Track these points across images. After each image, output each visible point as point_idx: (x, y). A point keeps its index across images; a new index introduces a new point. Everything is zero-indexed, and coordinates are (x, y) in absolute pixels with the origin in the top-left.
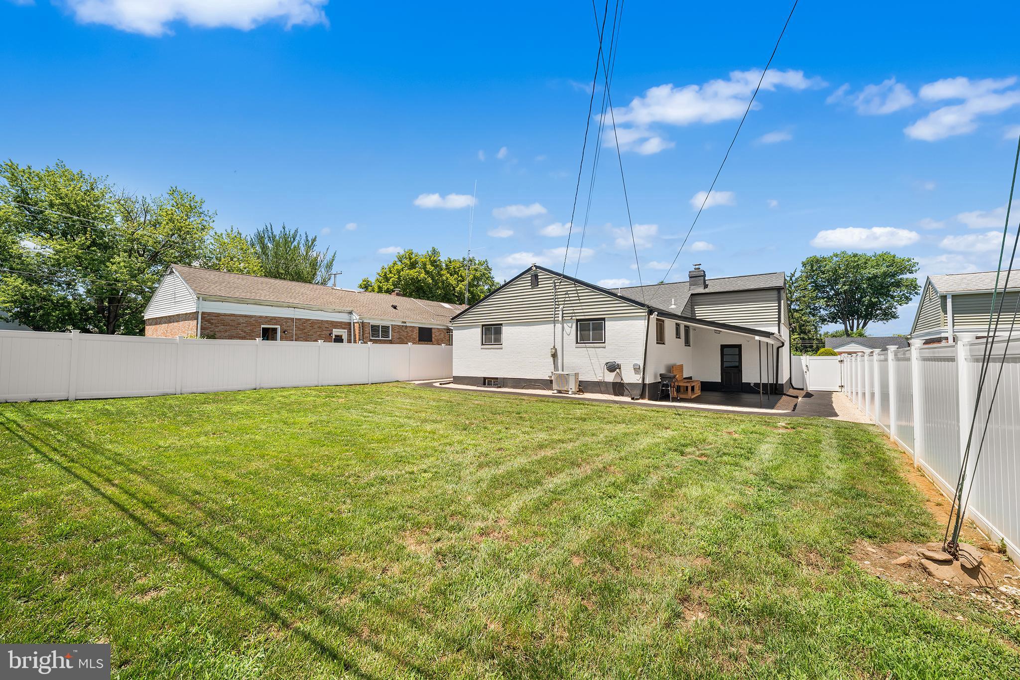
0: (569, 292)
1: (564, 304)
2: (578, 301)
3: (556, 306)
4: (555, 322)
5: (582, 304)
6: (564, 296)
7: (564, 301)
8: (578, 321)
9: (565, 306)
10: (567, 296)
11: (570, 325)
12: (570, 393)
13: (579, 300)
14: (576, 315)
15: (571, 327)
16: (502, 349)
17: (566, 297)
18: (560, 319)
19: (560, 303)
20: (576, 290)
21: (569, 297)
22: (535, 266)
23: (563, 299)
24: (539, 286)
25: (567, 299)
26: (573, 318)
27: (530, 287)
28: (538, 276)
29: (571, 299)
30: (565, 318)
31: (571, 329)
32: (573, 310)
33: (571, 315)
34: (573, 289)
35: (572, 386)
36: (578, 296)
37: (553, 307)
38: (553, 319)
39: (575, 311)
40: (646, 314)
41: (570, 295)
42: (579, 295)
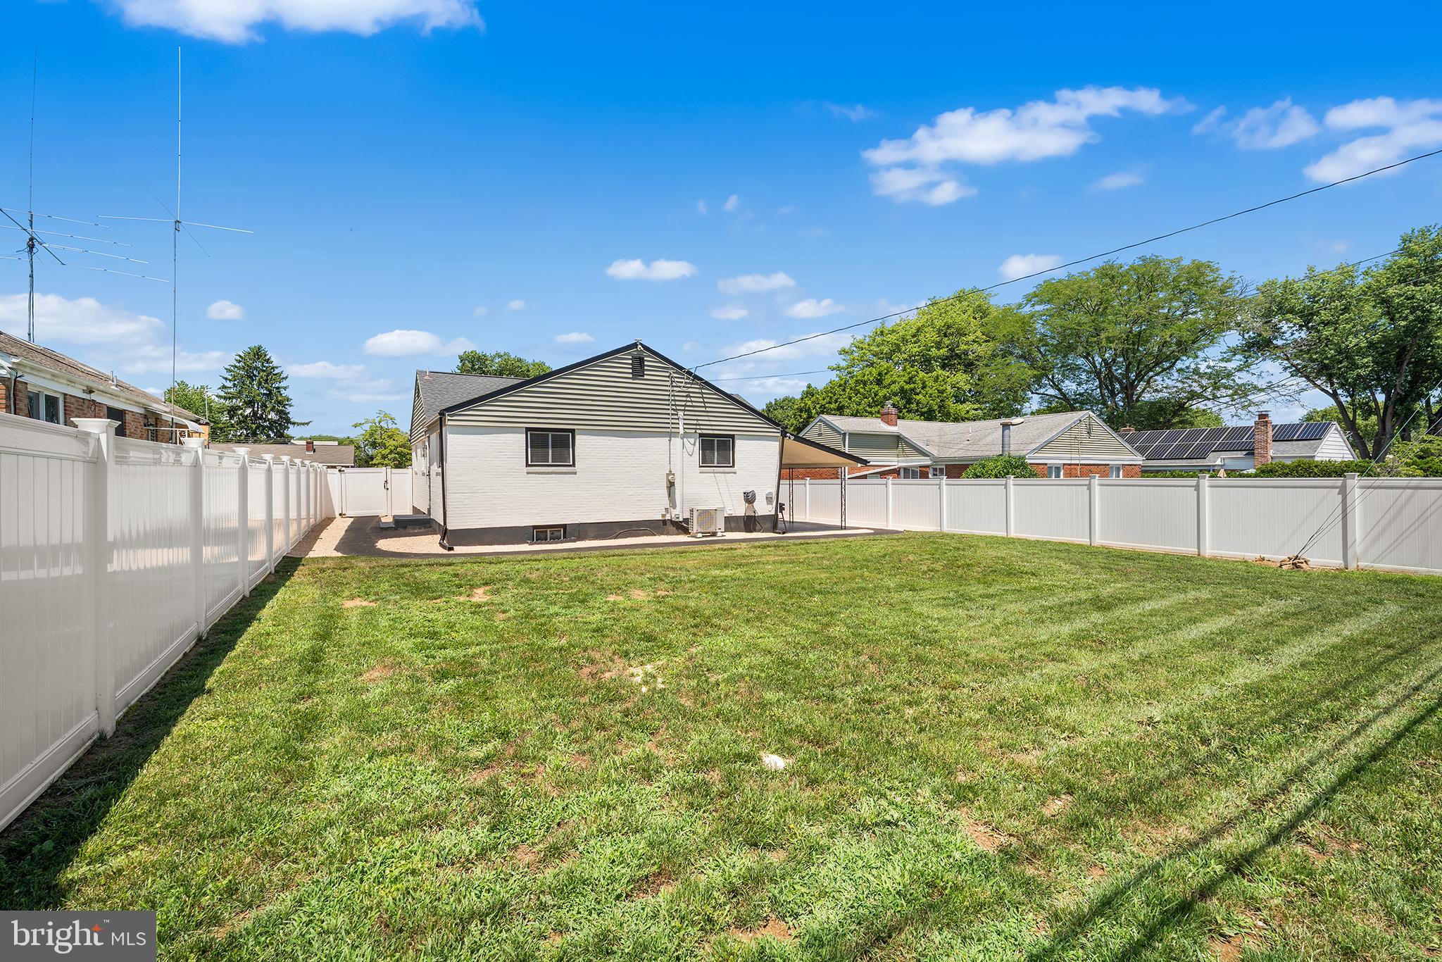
0: (691, 395)
1: (684, 410)
2: (704, 409)
3: (673, 412)
4: (671, 435)
5: (709, 414)
6: (684, 399)
7: (685, 406)
8: (701, 435)
9: (686, 413)
10: (689, 399)
11: (692, 440)
12: (719, 534)
13: (705, 407)
14: (702, 427)
15: (694, 445)
16: (575, 473)
17: (686, 401)
18: (681, 431)
19: (678, 408)
20: (702, 393)
21: (692, 401)
22: (641, 344)
23: (683, 403)
24: (646, 377)
25: (688, 404)
26: (698, 431)
27: (631, 376)
28: (643, 359)
29: (694, 404)
30: (687, 431)
31: (693, 447)
32: (697, 420)
33: (694, 427)
34: (697, 390)
35: (721, 524)
36: (704, 402)
37: (669, 412)
38: (668, 430)
39: (700, 422)
40: (779, 435)
41: (693, 399)
42: (706, 400)
